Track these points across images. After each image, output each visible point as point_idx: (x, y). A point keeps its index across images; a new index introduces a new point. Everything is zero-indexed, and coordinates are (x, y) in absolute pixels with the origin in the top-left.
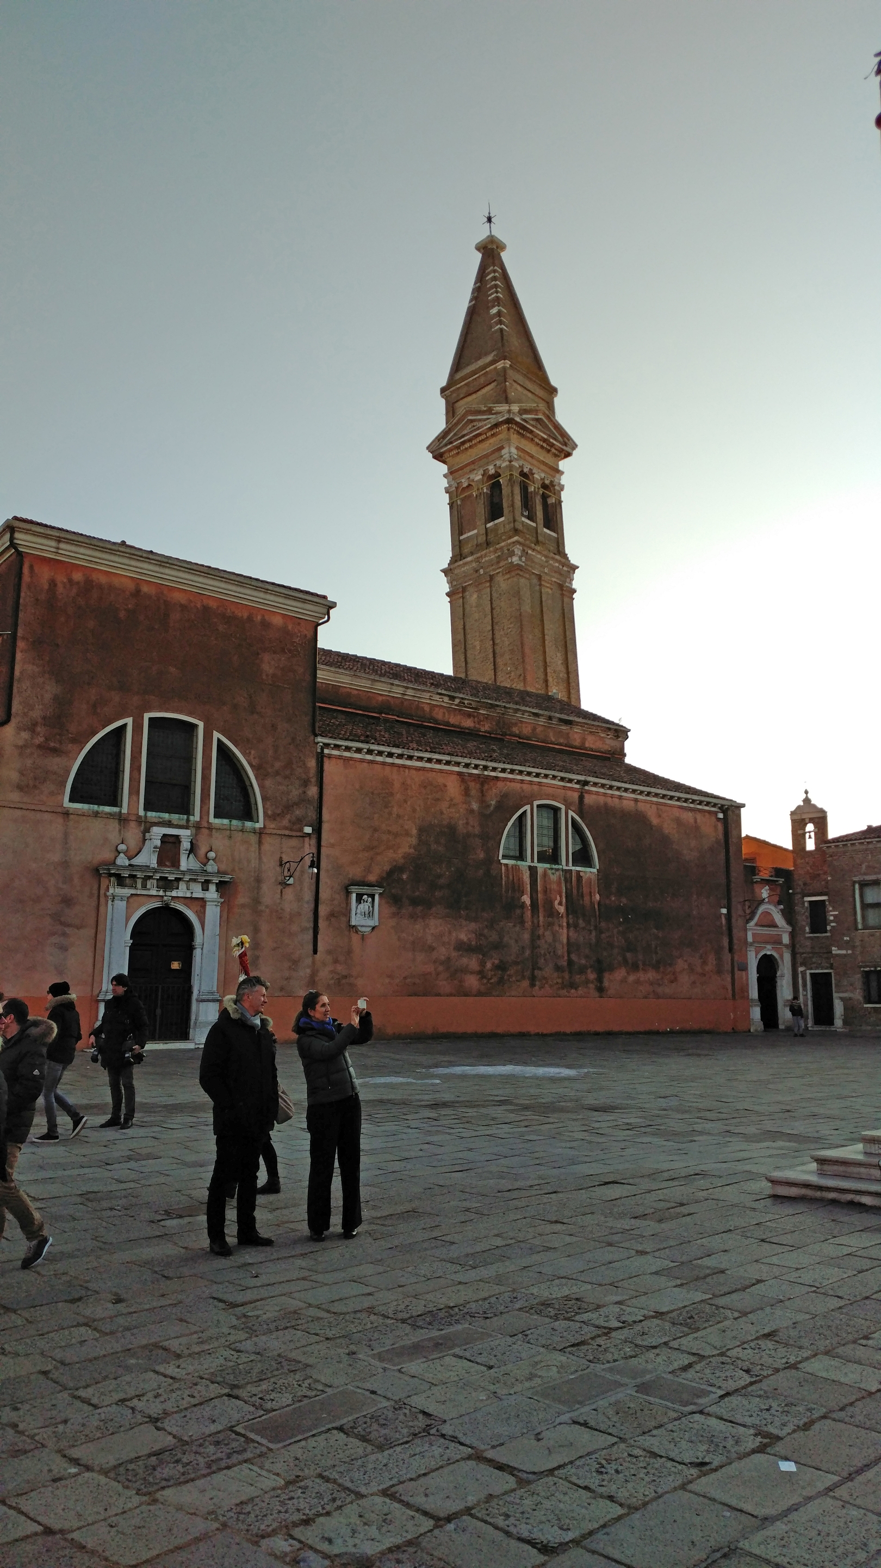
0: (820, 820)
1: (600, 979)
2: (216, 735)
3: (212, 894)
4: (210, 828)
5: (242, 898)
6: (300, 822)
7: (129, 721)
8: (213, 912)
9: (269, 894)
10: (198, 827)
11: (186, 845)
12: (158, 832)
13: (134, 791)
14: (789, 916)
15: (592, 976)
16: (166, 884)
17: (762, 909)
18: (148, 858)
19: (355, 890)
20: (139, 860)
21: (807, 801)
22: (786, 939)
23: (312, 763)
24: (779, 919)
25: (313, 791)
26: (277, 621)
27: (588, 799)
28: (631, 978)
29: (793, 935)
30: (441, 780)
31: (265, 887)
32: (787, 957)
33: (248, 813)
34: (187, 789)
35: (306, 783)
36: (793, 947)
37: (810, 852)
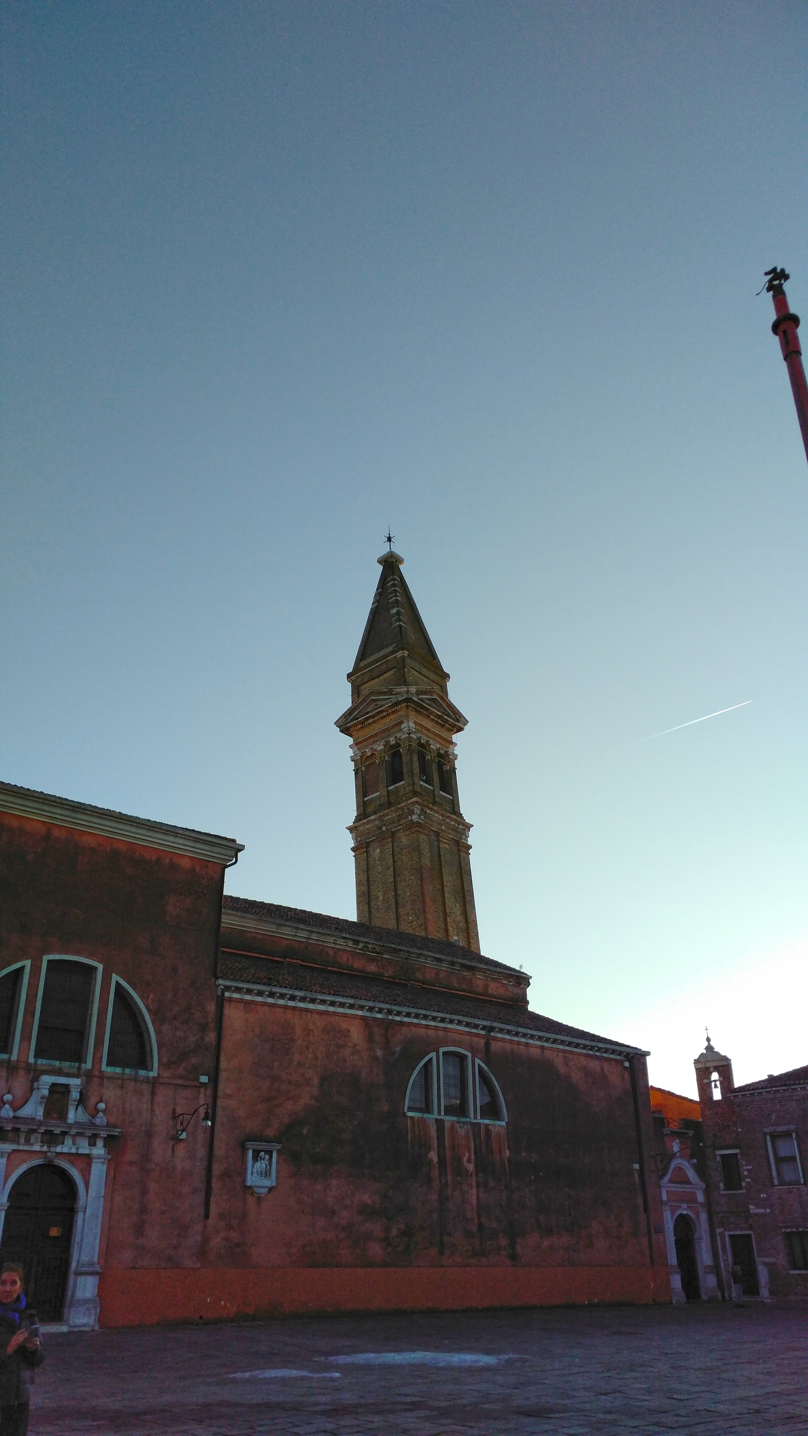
0: (724, 1067)
1: (512, 1245)
2: (115, 978)
3: (99, 1150)
4: (102, 1076)
5: (131, 1155)
6: (196, 1071)
7: (28, 963)
8: (98, 1171)
9: (160, 1150)
10: (89, 1075)
11: (75, 1095)
12: (47, 1080)
13: (26, 1037)
14: (702, 1171)
15: (504, 1242)
16: (51, 1138)
17: (674, 1163)
18: (33, 1109)
19: (251, 1146)
20: (27, 1111)
21: (709, 1048)
22: (701, 1197)
23: (211, 1007)
24: (691, 1174)
25: (211, 1037)
26: (185, 864)
27: (495, 1046)
28: (546, 1243)
29: (707, 1192)
30: (344, 1025)
31: (155, 1144)
32: (703, 1217)
33: (143, 1062)
34: (81, 1035)
35: (204, 1028)
36: (709, 1205)
37: (718, 1101)
